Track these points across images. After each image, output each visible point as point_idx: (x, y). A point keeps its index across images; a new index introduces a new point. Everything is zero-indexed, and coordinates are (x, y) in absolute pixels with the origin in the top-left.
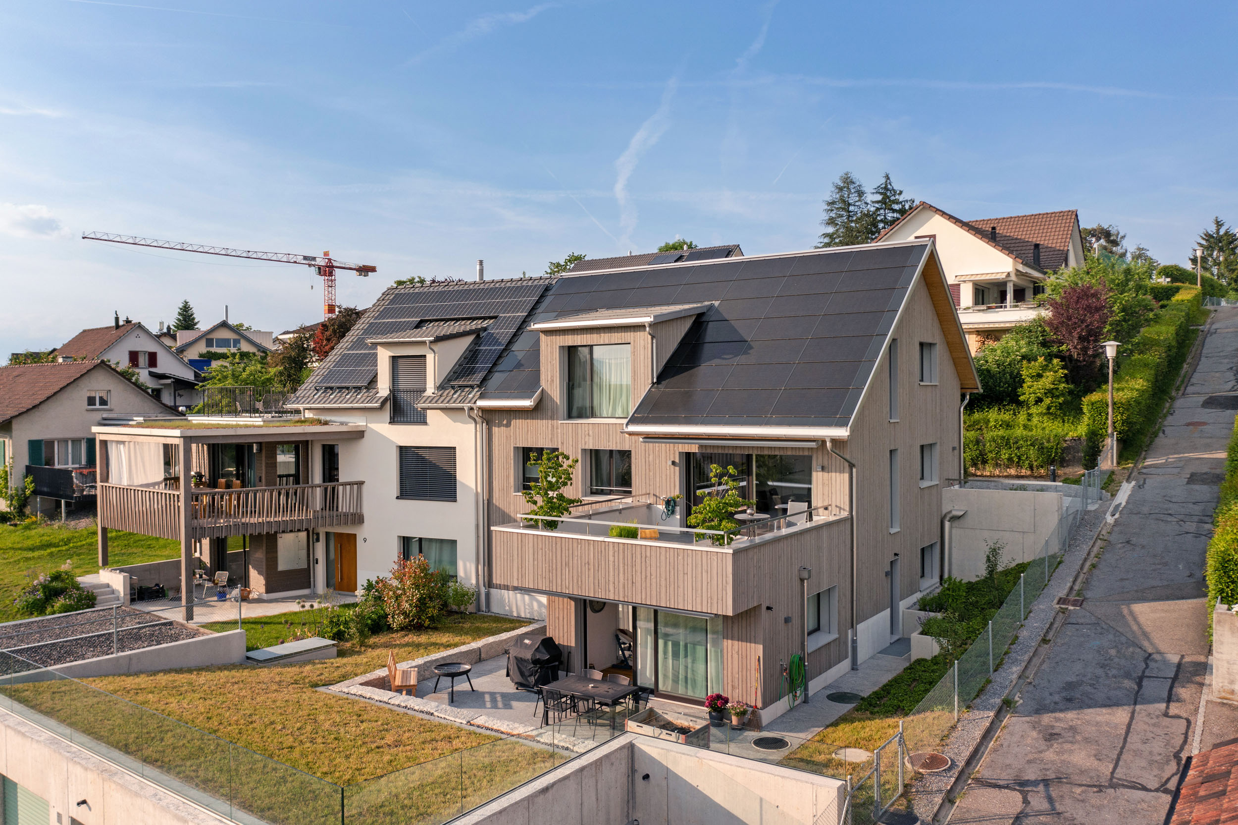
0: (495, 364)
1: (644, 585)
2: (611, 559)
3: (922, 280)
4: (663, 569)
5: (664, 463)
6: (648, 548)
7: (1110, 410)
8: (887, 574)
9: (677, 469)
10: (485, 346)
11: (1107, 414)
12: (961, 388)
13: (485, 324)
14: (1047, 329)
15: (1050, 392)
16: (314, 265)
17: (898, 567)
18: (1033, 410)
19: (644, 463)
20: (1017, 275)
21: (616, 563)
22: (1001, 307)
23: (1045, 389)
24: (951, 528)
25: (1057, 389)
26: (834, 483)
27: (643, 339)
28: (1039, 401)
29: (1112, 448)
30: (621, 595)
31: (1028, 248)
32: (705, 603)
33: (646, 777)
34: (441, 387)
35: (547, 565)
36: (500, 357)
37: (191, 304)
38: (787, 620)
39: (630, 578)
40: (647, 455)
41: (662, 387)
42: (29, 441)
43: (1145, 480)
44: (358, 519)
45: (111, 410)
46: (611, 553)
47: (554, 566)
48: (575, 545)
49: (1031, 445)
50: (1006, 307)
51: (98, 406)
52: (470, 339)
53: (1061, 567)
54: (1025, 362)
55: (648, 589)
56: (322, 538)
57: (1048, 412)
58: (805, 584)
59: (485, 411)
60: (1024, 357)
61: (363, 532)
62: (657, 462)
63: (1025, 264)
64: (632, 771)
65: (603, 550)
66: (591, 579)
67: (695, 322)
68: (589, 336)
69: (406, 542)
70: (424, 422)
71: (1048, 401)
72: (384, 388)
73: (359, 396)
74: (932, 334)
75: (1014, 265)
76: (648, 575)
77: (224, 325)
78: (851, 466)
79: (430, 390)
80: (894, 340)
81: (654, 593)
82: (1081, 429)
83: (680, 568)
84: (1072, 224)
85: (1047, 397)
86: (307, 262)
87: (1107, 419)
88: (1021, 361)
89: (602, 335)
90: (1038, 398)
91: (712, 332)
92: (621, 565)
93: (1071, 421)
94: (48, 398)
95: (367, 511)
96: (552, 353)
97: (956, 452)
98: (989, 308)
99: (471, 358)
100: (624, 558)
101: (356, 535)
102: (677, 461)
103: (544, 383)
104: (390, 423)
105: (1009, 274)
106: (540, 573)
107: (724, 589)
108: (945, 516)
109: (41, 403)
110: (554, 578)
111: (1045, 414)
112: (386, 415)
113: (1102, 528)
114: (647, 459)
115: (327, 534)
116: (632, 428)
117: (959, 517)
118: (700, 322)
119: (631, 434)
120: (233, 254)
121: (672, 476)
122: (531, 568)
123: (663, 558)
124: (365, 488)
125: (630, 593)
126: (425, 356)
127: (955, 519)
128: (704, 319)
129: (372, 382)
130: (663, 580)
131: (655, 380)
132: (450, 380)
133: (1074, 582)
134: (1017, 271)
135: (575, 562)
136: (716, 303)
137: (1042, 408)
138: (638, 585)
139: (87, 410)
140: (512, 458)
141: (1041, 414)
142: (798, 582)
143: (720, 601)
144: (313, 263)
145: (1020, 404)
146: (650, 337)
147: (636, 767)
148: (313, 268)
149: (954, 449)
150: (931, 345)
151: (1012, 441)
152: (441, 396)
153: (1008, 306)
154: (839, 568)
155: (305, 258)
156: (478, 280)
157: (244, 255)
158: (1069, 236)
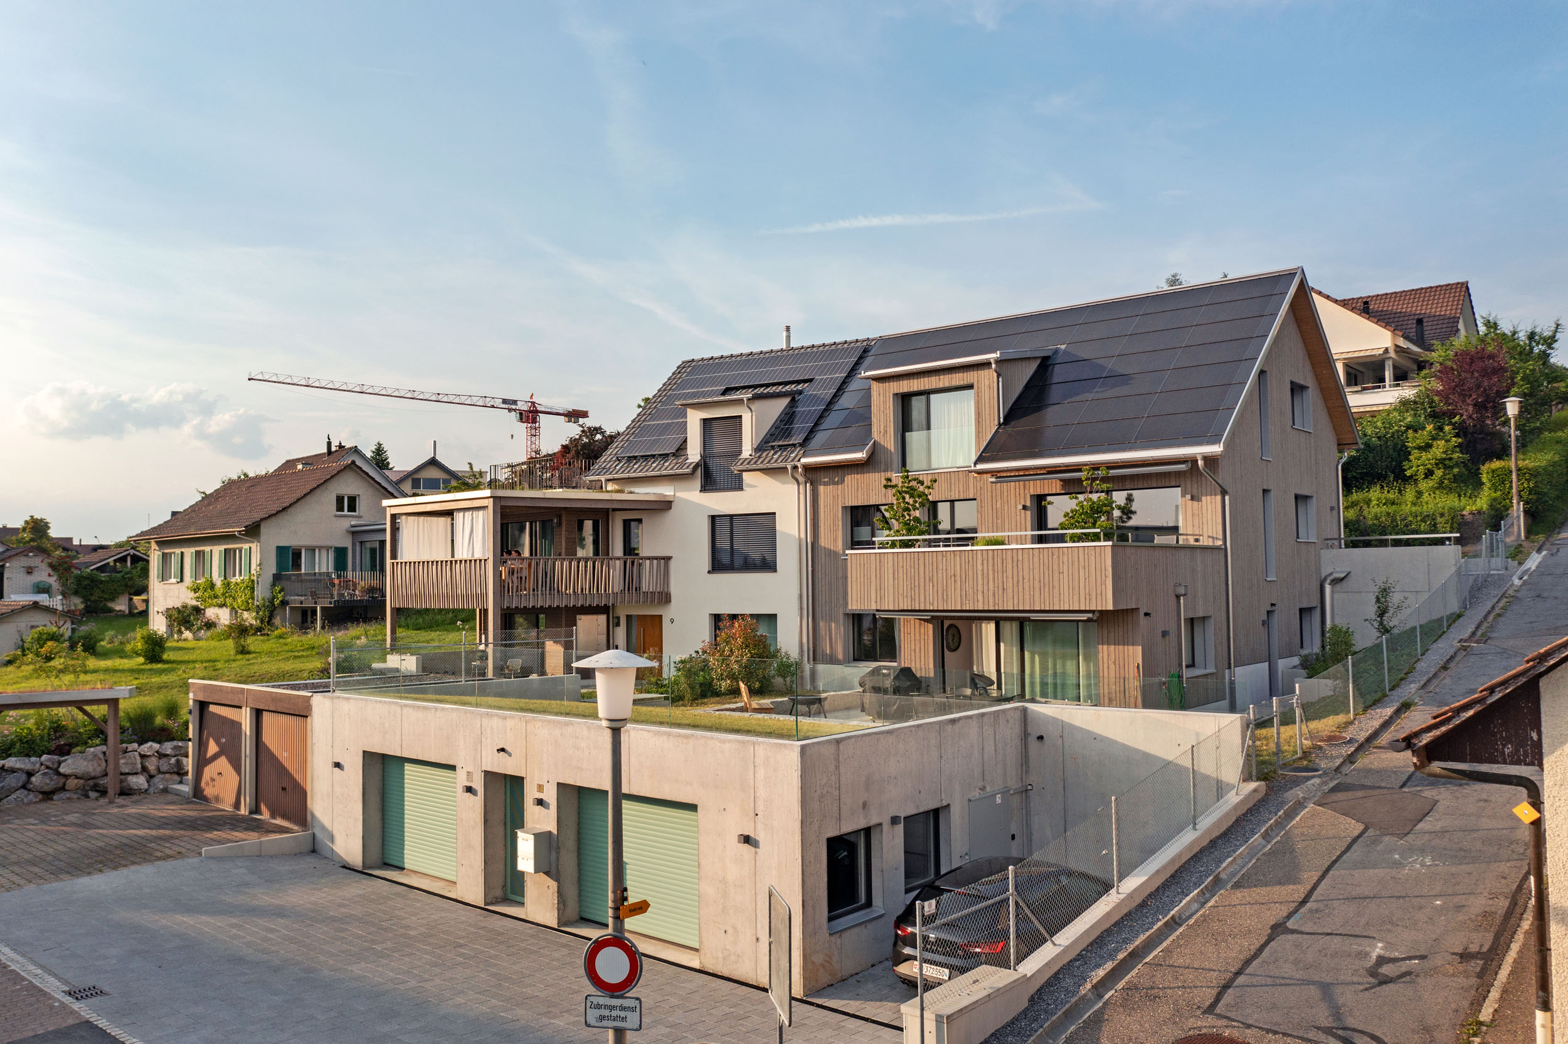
0: (816, 424)
1: (1016, 591)
2: (980, 567)
3: (1292, 315)
4: (1036, 571)
5: (1013, 509)
6: (1020, 552)
7: (1514, 476)
8: (1264, 623)
9: (1029, 513)
10: (803, 407)
11: (1511, 482)
12: (1338, 445)
13: (800, 387)
14: (1436, 398)
15: (1441, 463)
16: (515, 410)
17: (1276, 618)
18: (1424, 485)
19: (990, 511)
20: (1396, 352)
21: (985, 571)
22: (1379, 387)
23: (1436, 459)
24: (1332, 592)
25: (1450, 459)
26: (1204, 512)
27: (987, 378)
28: (1429, 474)
29: (1518, 517)
30: (991, 604)
31: (1410, 322)
32: (1082, 600)
33: (1041, 738)
34: (759, 449)
35: (909, 583)
36: (821, 417)
37: (386, 447)
38: (1165, 634)
39: (1001, 585)
40: (994, 501)
41: (1009, 429)
42: (277, 547)
43: (1558, 549)
44: (665, 598)
45: (359, 517)
46: (979, 562)
47: (917, 584)
48: (940, 558)
49: (1422, 521)
50: (1384, 387)
51: (346, 512)
52: (784, 402)
53: (1461, 619)
54: (1410, 431)
55: (1021, 594)
56: (623, 621)
57: (1440, 486)
58: (1182, 601)
59: (808, 469)
60: (1408, 427)
61: (668, 613)
62: (1006, 508)
63: (1406, 338)
64: (1025, 735)
65: (971, 559)
66: (958, 590)
67: (1039, 366)
68: (926, 379)
69: (717, 618)
70: (740, 488)
71: (1439, 473)
72: (694, 453)
73: (667, 464)
74: (1305, 377)
75: (1394, 339)
76: (1021, 579)
77: (433, 462)
78: (1224, 493)
79: (747, 451)
80: (1262, 373)
81: (1027, 597)
82: (1482, 502)
83: (1056, 567)
84: (1462, 298)
85: (1439, 468)
86: (506, 406)
87: (1511, 487)
88: (1406, 431)
89: (942, 377)
90: (1428, 470)
91: (1059, 374)
92: (991, 573)
93: (1468, 494)
94: (298, 500)
95: (674, 589)
96: (885, 402)
97: (1335, 512)
98: (1364, 389)
99: (787, 419)
100: (993, 565)
101: (661, 616)
102: (1028, 504)
103: (876, 435)
104: (701, 491)
105: (1386, 350)
106: (901, 592)
107: (1103, 583)
108: (1325, 579)
109: (291, 505)
110: (917, 595)
111: (1438, 488)
112: (697, 483)
113: (1508, 589)
114: (994, 506)
115: (629, 617)
116: (980, 467)
117: (1342, 579)
118: (1045, 364)
119: (980, 472)
120: (421, 397)
121: (1023, 522)
122: (891, 589)
123: (1036, 560)
124: (672, 563)
125: (1001, 600)
126: (740, 417)
127: (1336, 581)
128: (1050, 362)
129: (682, 447)
130: (1037, 582)
131: (1002, 420)
132: (766, 442)
133: (1477, 628)
134: (1397, 346)
135: (940, 575)
136: (1063, 347)
137: (1432, 482)
138: (1010, 591)
139: (336, 516)
140: (840, 519)
141: (1433, 490)
142: (1174, 599)
143: (1099, 597)
144: (514, 407)
145: (1406, 480)
146: (995, 374)
147: (1029, 730)
148: (513, 413)
149: (1332, 509)
150: (1303, 388)
151: (1398, 518)
152: (759, 457)
153: (1387, 386)
154: (1215, 598)
155: (505, 401)
156: (784, 347)
157: (434, 398)
158: (1459, 311)
